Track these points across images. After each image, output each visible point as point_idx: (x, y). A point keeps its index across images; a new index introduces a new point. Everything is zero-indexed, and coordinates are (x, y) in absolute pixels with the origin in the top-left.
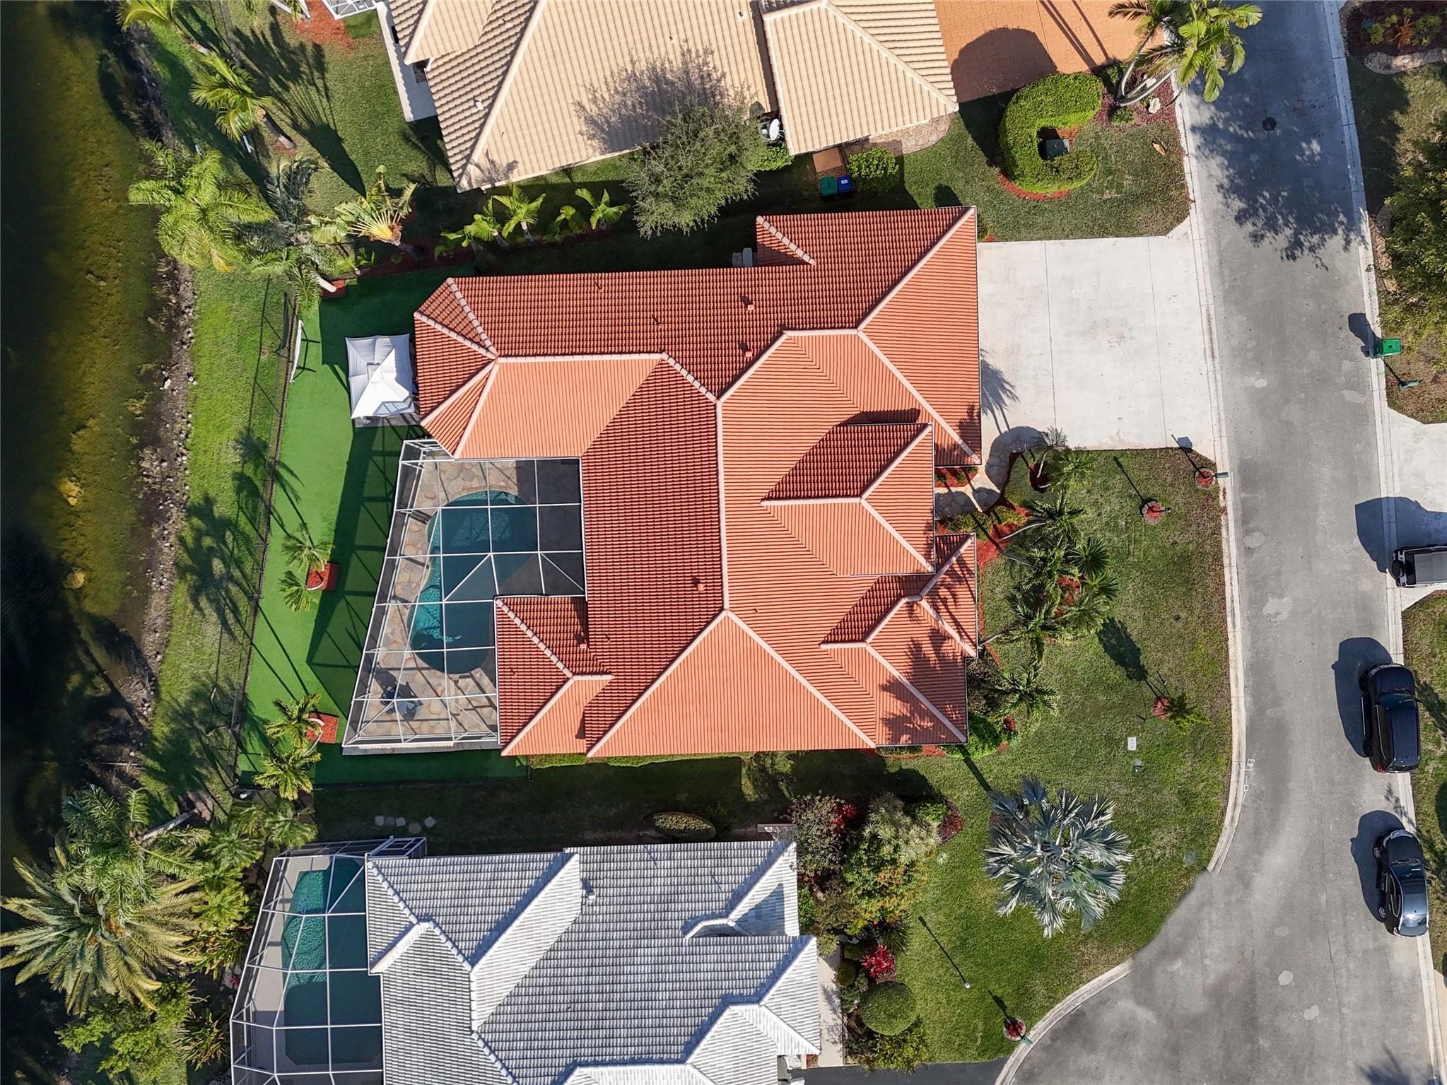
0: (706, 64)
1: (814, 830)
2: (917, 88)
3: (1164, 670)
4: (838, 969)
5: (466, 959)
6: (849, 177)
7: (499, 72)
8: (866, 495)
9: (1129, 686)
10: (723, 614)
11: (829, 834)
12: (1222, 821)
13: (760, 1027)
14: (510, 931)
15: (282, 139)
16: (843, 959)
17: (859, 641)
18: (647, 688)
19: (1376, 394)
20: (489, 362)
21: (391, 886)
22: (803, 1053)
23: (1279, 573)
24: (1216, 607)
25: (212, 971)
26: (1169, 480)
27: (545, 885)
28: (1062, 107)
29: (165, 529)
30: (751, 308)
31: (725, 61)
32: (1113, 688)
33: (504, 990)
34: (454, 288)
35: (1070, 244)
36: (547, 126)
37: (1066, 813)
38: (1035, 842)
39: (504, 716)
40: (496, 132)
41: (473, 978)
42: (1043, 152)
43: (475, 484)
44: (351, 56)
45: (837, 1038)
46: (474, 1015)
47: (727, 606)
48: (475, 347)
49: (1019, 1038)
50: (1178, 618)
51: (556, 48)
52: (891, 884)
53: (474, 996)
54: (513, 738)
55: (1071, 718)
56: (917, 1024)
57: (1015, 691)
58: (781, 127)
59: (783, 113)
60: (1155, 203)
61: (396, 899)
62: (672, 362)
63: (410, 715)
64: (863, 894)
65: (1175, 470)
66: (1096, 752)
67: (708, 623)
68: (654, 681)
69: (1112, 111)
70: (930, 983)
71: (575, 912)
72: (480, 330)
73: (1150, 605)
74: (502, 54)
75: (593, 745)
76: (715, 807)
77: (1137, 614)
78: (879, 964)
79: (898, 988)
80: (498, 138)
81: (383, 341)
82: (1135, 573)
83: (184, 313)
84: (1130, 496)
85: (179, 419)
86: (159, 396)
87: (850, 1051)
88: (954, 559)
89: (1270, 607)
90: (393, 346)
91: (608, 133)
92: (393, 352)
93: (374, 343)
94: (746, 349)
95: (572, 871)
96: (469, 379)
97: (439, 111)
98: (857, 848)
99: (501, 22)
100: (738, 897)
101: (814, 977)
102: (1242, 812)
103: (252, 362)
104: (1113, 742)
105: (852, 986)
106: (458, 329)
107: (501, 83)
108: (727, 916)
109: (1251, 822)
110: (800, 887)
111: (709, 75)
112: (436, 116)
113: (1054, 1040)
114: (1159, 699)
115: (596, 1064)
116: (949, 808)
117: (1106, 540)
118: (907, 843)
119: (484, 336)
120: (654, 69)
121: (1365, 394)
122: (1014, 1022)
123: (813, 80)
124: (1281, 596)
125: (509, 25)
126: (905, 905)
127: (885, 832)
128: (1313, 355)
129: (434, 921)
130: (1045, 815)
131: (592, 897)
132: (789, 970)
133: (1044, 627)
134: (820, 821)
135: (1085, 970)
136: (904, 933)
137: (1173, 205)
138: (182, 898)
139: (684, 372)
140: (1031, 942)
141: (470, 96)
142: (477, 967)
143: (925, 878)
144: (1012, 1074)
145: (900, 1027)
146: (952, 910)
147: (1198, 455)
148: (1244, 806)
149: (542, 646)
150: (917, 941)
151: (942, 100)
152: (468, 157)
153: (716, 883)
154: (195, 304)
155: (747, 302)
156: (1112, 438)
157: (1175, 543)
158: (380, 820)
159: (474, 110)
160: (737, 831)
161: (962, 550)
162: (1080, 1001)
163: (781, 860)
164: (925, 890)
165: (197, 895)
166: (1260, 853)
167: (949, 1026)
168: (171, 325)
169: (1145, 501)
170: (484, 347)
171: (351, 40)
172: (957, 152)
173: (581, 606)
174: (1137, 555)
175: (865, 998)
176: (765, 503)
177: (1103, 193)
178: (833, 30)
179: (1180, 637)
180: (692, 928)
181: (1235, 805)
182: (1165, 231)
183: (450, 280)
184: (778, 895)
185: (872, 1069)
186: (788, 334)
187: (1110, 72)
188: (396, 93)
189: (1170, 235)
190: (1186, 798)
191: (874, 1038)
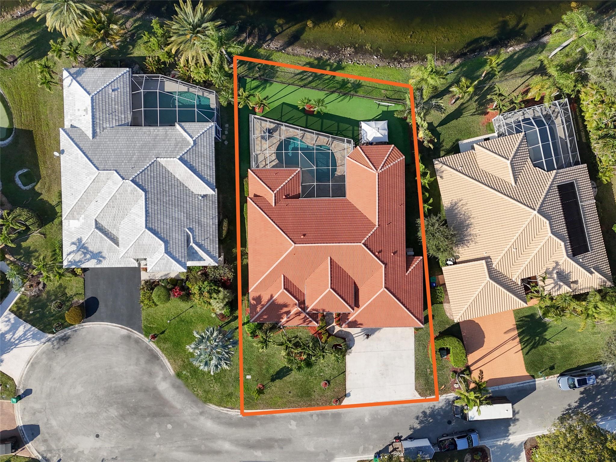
0: (472, 241)
1: (222, 272)
2: (462, 309)
3: (273, 388)
4: (174, 279)
5: (181, 157)
6: (436, 286)
7: (470, 175)
8: (331, 290)
9: (268, 376)
10: (293, 244)
11: (221, 276)
12: (222, 406)
13: (157, 253)
14: (190, 171)
15: (454, 101)
16: (178, 280)
17: (284, 287)
18: (270, 218)
19: (362, 457)
20: (377, 170)
21: (206, 131)
22: (147, 267)
23: (304, 425)
24: (294, 405)
25: (177, 68)
26: (335, 390)
27: (205, 183)
28: (456, 355)
29: (327, 54)
30: (392, 254)
31: (472, 247)
32: (267, 371)
33: (170, 169)
34: (401, 158)
35: (413, 358)
36: (453, 189)
37: (227, 353)
38: (218, 342)
39: (261, 170)
40: (451, 173)
41: (175, 159)
42: (441, 349)
43: (339, 162)
44: (481, 124)
45: (151, 277)
46: (162, 159)
47: (296, 245)
48: (382, 165)
49: (150, 338)
50: (290, 392)
51: (477, 193)
52: (203, 297)
53: (169, 159)
54: (254, 173)
55: (258, 357)
56: (156, 305)
57: (267, 337)
58: (451, 265)
59: (455, 266)
60: (425, 386)
61: (201, 133)
62: (375, 229)
63: (263, 138)
64: (200, 287)
65: (338, 392)
66: (246, 365)
67: (291, 239)
68: (272, 220)
69: (455, 372)
70: (169, 309)
71: (195, 192)
72: (387, 167)
73: (295, 383)
74: (476, 176)
75: (251, 199)
76: (230, 239)
77: (292, 379)
78: (176, 292)
79: (168, 299)
80: (450, 174)
81: (386, 133)
82: (305, 378)
83: (399, 64)
84: (331, 377)
85: (363, 61)
86: (371, 54)
87: (146, 282)
88: (311, 319)
89: (293, 423)
90: (384, 136)
91: (452, 209)
92: (382, 136)
93: (385, 130)
94: (379, 253)
95: (210, 192)
96: (372, 163)
97: (462, 153)
98: (215, 285)
99: (486, 176)
100: (200, 246)
101: (173, 270)
102: (225, 413)
103: (382, 87)
104: (249, 371)
105: (169, 283)
106: (388, 160)
107: (466, 175)
108: (194, 243)
109: (222, 416)
110: (202, 267)
111: (468, 242)
112: (460, 153)
113: (149, 350)
114: (263, 386)
115: (146, 199)
116: (228, 316)
117: (316, 368)
118: (217, 302)
119: (385, 168)
120: (471, 224)
121: (362, 453)
122: (155, 337)
123: (465, 275)
124: (296, 426)
125: (484, 179)
126: (196, 301)
127: (221, 295)
128: (375, 436)
129: (193, 146)
130: (227, 346)
131: (200, 198)
132: (175, 263)
133: (287, 346)
134: (225, 274)
135: (173, 360)
136: (187, 301)
137: (425, 392)
138: (202, 60)
139: (371, 233)
140: (183, 343)
141: (464, 165)
142: (178, 160)
143: (205, 308)
144: (138, 336)
145: (155, 300)
146: (193, 317)
147: (343, 399)
148: (227, 414)
149: (284, 183)
150: (184, 305)
151: (458, 317)
152: (444, 164)
153: (205, 239)
154: (402, 68)
155: (394, 254)
156: (350, 371)
157: (315, 392)
158: (227, 125)
159: (459, 166)
160: (221, 246)
161: (314, 322)
162: (162, 359)
163: (212, 261)
164: (201, 308)
165: (203, 65)
166: (211, 419)
167: (154, 316)
168: (395, 59)
169: (329, 382)
170: (382, 168)
171: (485, 124)
172: (443, 322)
173: (297, 197)
174: (311, 379)
175: (165, 287)
176: (329, 258)
177: (429, 369)
178: (480, 282)
179: (284, 393)
180: (190, 231)
181: (228, 411)
182: (416, 389)
183: (404, 157)
184: (201, 259)
185: (141, 289)
186: (383, 266)
187: (468, 371)
188: (468, 138)
189: (415, 391)
190: (230, 395)
191: (151, 290)
